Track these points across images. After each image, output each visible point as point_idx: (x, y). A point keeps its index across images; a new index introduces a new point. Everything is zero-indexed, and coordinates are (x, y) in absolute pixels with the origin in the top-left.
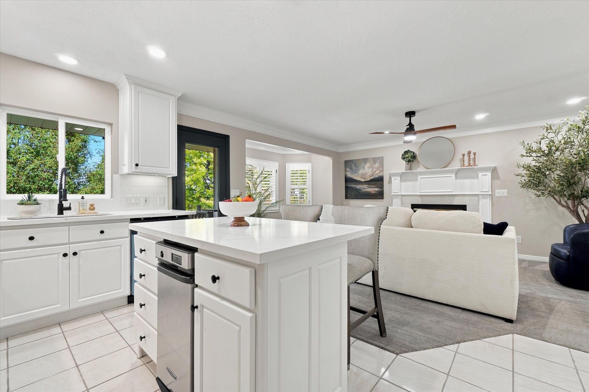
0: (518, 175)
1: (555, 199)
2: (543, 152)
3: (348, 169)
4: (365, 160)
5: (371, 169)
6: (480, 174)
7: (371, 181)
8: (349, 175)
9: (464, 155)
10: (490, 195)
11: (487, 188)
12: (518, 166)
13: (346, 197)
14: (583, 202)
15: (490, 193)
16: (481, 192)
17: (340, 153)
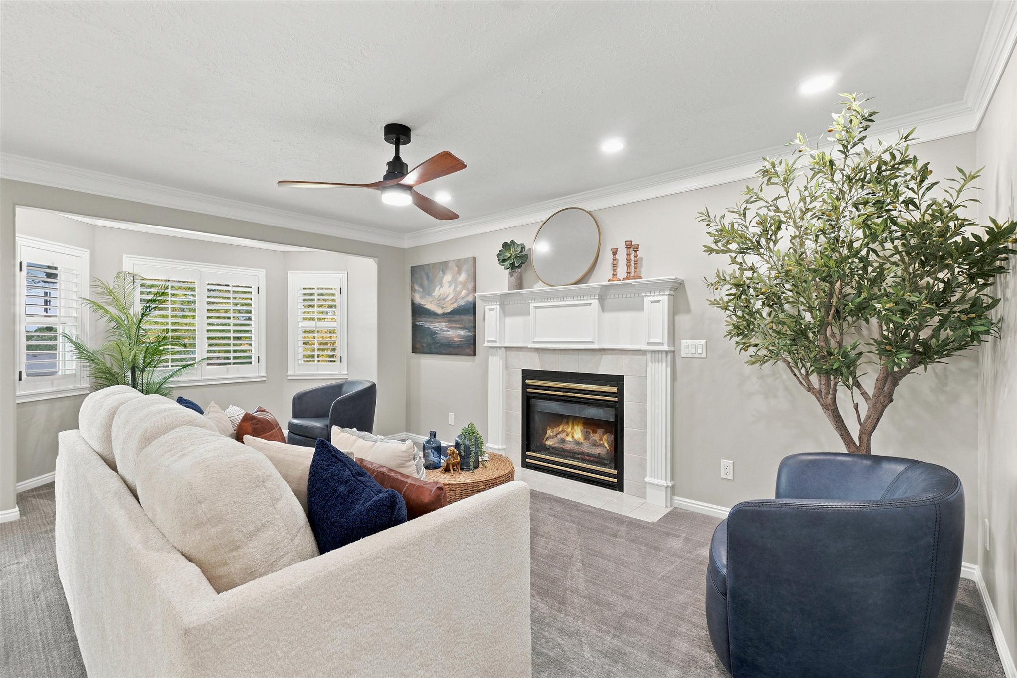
3: (417, 287)
4: (444, 266)
5: (453, 287)
6: (647, 300)
7: (455, 312)
8: (419, 300)
9: (615, 252)
10: (667, 352)
11: (659, 337)
13: (415, 350)
14: (858, 379)
15: (666, 348)
16: (649, 344)
17: (404, 249)
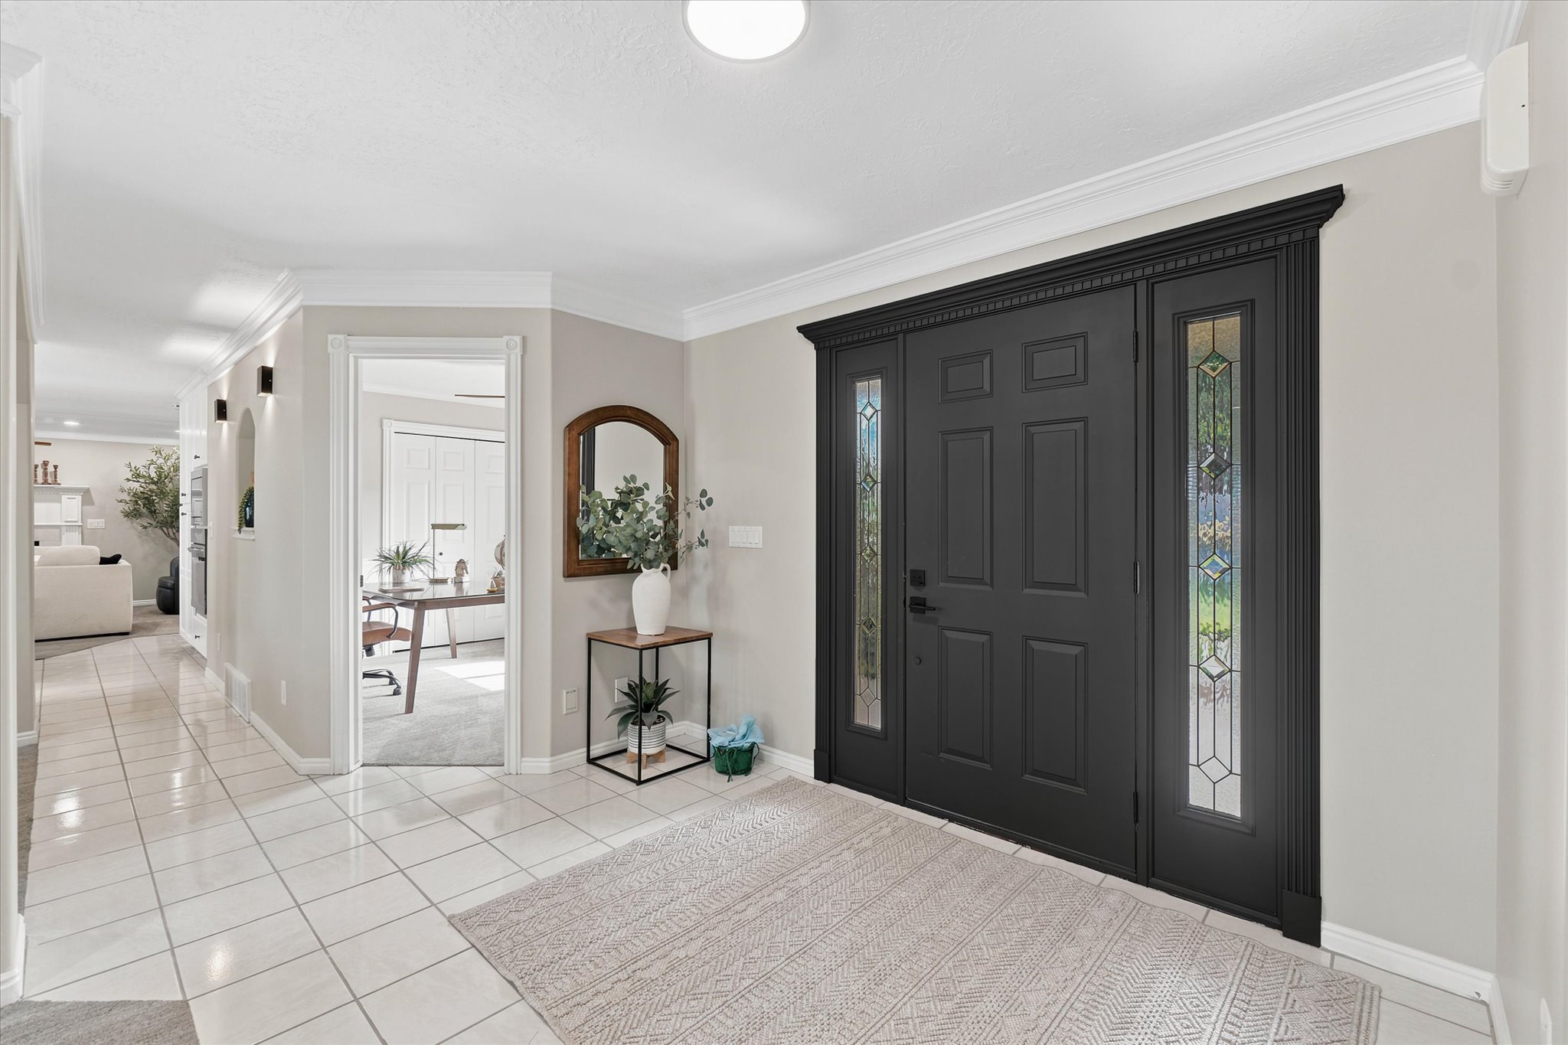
0: (121, 501)
1: (164, 531)
2: (152, 479)
6: (64, 498)
9: (36, 467)
10: (79, 526)
11: (75, 517)
12: (122, 490)
15: (80, 524)
16: (65, 521)
